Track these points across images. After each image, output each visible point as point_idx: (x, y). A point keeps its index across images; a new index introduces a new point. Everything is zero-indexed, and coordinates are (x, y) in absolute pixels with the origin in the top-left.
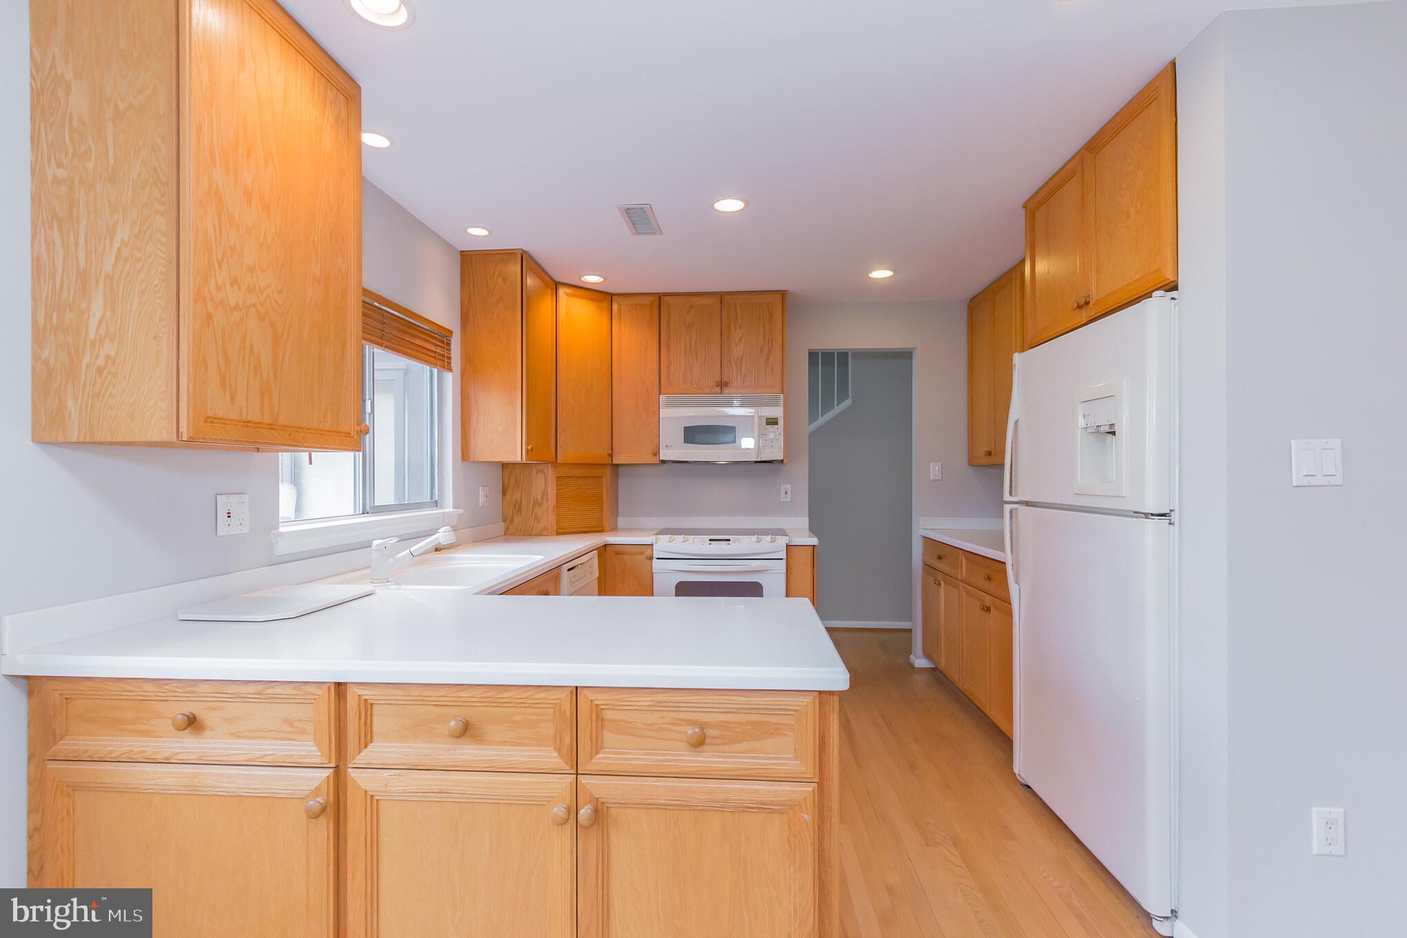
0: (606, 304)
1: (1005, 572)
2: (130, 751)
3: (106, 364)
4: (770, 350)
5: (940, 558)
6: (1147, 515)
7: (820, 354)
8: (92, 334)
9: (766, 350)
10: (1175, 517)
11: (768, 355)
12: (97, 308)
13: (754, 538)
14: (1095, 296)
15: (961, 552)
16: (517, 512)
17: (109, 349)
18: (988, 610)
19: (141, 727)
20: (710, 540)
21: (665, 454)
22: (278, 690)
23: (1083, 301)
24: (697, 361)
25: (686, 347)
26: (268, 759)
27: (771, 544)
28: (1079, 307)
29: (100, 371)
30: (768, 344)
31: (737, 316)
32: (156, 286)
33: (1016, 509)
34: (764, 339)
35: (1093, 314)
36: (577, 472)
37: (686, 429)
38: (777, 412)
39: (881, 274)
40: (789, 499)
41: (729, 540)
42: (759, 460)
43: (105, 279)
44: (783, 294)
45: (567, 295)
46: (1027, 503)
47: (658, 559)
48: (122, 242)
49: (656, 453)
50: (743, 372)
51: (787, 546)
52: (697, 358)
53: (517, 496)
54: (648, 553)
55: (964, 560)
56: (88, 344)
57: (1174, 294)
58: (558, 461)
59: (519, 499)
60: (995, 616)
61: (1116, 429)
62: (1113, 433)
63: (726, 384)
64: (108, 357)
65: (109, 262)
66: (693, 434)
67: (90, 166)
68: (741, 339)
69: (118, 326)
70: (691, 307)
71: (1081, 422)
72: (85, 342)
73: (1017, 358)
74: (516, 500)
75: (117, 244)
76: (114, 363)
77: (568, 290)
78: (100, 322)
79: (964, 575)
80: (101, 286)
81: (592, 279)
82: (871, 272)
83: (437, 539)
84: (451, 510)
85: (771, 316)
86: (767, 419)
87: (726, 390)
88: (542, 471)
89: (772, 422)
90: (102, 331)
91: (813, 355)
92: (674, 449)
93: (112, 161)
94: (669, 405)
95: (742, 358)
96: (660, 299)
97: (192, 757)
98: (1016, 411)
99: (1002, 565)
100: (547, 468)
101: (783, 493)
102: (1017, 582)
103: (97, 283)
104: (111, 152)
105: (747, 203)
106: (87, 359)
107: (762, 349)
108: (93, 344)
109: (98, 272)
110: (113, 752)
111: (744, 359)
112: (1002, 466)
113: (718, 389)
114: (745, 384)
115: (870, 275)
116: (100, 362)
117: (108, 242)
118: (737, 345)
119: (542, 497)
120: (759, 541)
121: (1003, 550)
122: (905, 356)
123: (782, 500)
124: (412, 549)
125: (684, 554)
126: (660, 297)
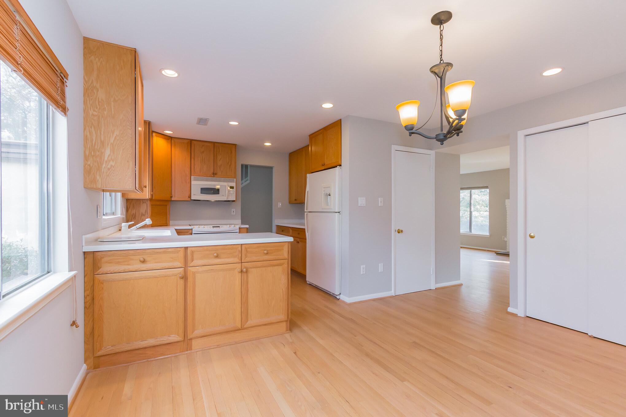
0: (170, 141)
1: (305, 232)
2: (125, 269)
3: (111, 167)
4: (231, 164)
5: (283, 231)
6: (336, 212)
7: (244, 166)
8: (106, 158)
9: (229, 164)
10: (341, 213)
11: (230, 166)
12: (108, 152)
13: (228, 226)
14: (326, 163)
15: (290, 228)
16: (134, 218)
17: (112, 163)
18: (299, 242)
19: (126, 263)
20: (213, 227)
21: (193, 198)
22: (170, 250)
23: (323, 164)
25: (201, 159)
26: (166, 267)
27: (233, 228)
28: (323, 165)
29: (109, 169)
31: (219, 151)
32: (128, 148)
33: (307, 214)
34: (229, 160)
35: (326, 168)
36: (158, 203)
37: (201, 188)
38: (234, 184)
39: (268, 144)
40: (234, 214)
41: (219, 227)
42: (227, 200)
43: (111, 144)
44: (235, 145)
45: (156, 136)
46: (310, 212)
47: (194, 234)
48: (117, 135)
49: (190, 197)
50: (222, 170)
51: (239, 228)
52: (205, 164)
53: (134, 212)
54: (191, 231)
55: (291, 230)
56: (105, 162)
57: (341, 167)
58: (153, 199)
59: (134, 213)
60: (300, 244)
61: (330, 194)
62: (330, 195)
63: (216, 174)
64: (112, 166)
65: (112, 140)
66: (204, 191)
67: (105, 113)
68: (221, 159)
69: (115, 157)
70: (203, 146)
71: (323, 192)
72: (103, 161)
73: (308, 175)
74: (133, 214)
75: (115, 135)
76: (114, 167)
77: (156, 134)
78: (109, 156)
79: (291, 234)
80: (109, 146)
81: (168, 132)
82: (265, 143)
83: (146, 222)
84: (120, 216)
85: (231, 153)
86: (230, 186)
87: (216, 176)
88: (146, 202)
89: (232, 188)
90: (110, 158)
91: (242, 165)
92: (197, 195)
93: (113, 112)
94: (195, 180)
95: (221, 165)
96: (191, 142)
97: (144, 269)
98: (308, 189)
99: (304, 230)
100: (148, 201)
101: (232, 212)
102: (308, 232)
103: (108, 145)
104: (113, 110)
105: (239, 123)
106: (104, 165)
107: (228, 163)
108: (106, 162)
109: (108, 142)
110: (119, 270)
112: (304, 203)
113: (213, 176)
114: (222, 175)
115: (264, 144)
116: (109, 167)
117: (112, 135)
118: (219, 161)
119: (145, 212)
120: (230, 227)
121: (305, 226)
122: (271, 168)
123: (232, 214)
124: (136, 226)
125: (203, 232)
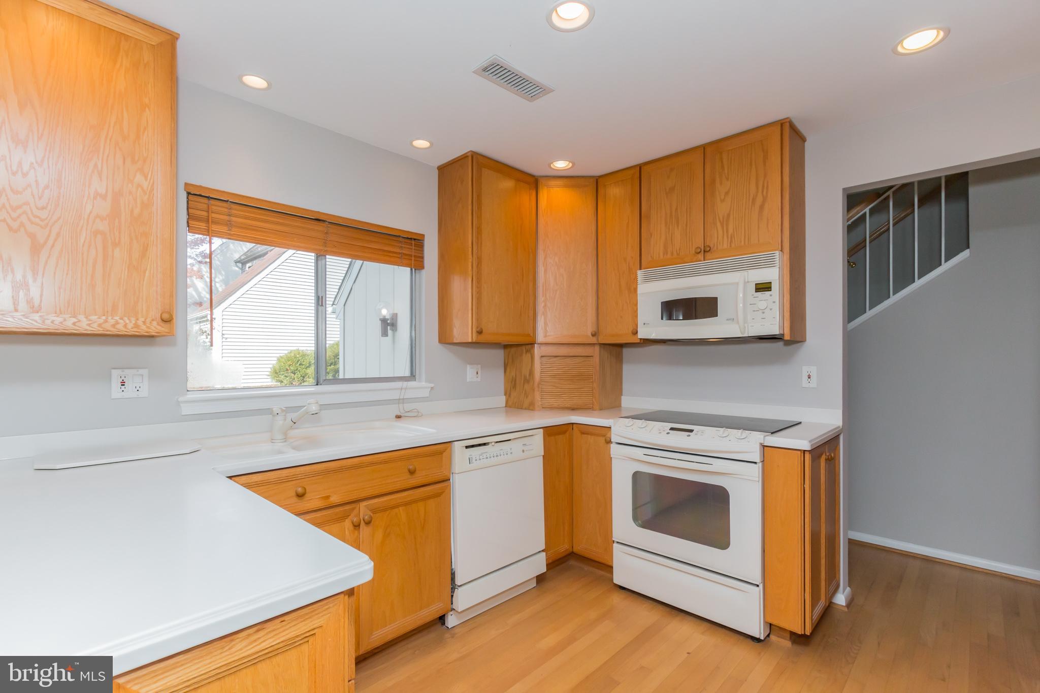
0: (591, 187)
4: (765, 199)
9: (759, 201)
16: (513, 388)
20: (672, 428)
21: (643, 333)
24: (678, 226)
30: (763, 192)
31: (722, 166)
34: (757, 188)
36: (565, 351)
37: (663, 303)
38: (771, 274)
40: (811, 384)
41: (691, 431)
44: (782, 125)
45: (550, 186)
49: (636, 333)
50: (731, 231)
51: (763, 446)
52: (678, 222)
53: (513, 374)
58: (539, 342)
59: (514, 376)
63: (711, 249)
66: (674, 309)
68: (727, 193)
70: (673, 169)
85: (765, 158)
86: (756, 284)
87: (710, 255)
88: (529, 351)
89: (762, 287)
92: (652, 325)
94: (647, 280)
95: (729, 215)
96: (641, 170)
100: (533, 348)
101: (803, 376)
107: (754, 200)
111: (731, 217)
113: (701, 256)
114: (733, 245)
118: (722, 201)
119: (529, 374)
123: (800, 385)
126: (640, 167)
